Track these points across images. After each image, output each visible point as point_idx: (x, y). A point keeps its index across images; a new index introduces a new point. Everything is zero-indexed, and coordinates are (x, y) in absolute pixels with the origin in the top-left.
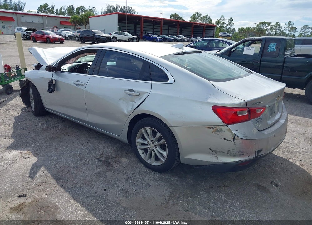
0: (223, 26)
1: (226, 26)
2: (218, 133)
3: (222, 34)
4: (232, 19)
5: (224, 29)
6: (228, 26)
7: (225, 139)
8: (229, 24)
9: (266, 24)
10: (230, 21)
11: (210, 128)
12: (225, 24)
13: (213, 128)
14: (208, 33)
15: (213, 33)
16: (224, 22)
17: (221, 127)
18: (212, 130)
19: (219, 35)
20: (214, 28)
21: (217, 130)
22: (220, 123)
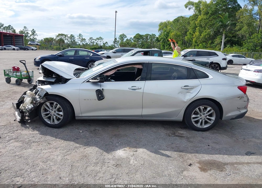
0: (28, 36)
1: (30, 36)
2: (242, 99)
3: (31, 43)
4: (34, 30)
5: (29, 38)
6: (32, 36)
7: (244, 101)
8: (33, 35)
9: (64, 36)
10: (33, 32)
11: (239, 97)
12: (29, 34)
13: (240, 97)
14: (17, 42)
15: (22, 42)
16: (27, 33)
17: (243, 96)
18: (239, 98)
19: (29, 44)
20: (23, 37)
21: (242, 98)
22: (243, 94)
